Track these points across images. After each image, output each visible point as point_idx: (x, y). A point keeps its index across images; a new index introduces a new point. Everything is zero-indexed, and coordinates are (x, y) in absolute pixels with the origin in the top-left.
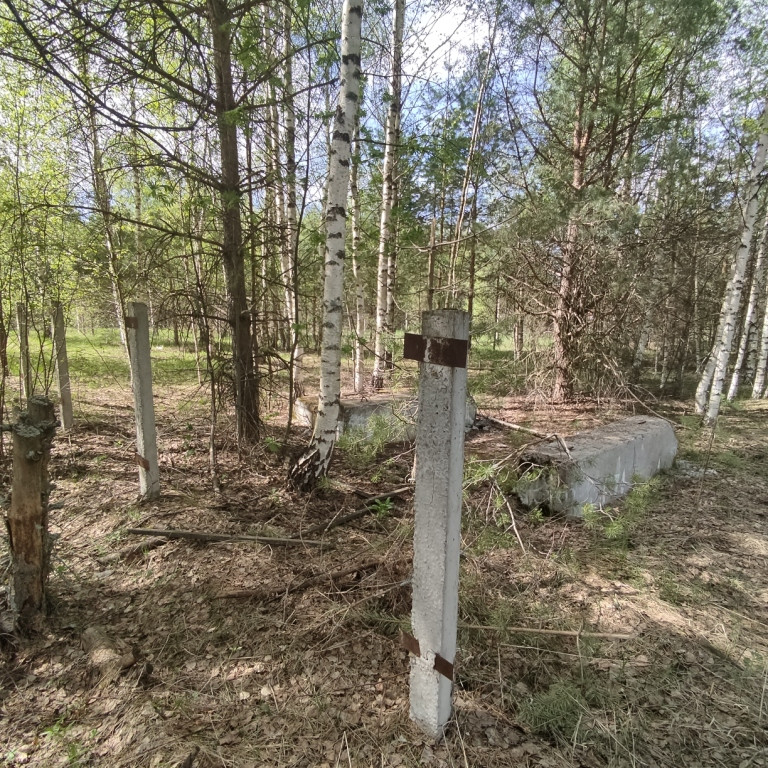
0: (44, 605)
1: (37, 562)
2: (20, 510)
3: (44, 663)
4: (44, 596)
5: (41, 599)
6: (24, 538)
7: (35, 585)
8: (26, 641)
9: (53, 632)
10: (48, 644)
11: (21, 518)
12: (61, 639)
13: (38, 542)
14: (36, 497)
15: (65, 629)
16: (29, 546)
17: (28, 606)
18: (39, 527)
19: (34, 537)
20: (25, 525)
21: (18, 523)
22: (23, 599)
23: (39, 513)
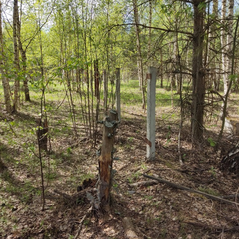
0: (109, 201)
1: (108, 182)
2: (104, 158)
3: (108, 227)
4: (109, 197)
5: (108, 198)
6: (104, 170)
7: (107, 192)
8: (102, 214)
9: (112, 214)
10: (110, 219)
11: (104, 161)
12: (114, 218)
13: (109, 173)
14: (110, 153)
15: (116, 214)
16: (106, 174)
17: (104, 199)
18: (110, 167)
19: (108, 171)
20: (105, 165)
21: (103, 163)
22: (102, 196)
23: (110, 161)
